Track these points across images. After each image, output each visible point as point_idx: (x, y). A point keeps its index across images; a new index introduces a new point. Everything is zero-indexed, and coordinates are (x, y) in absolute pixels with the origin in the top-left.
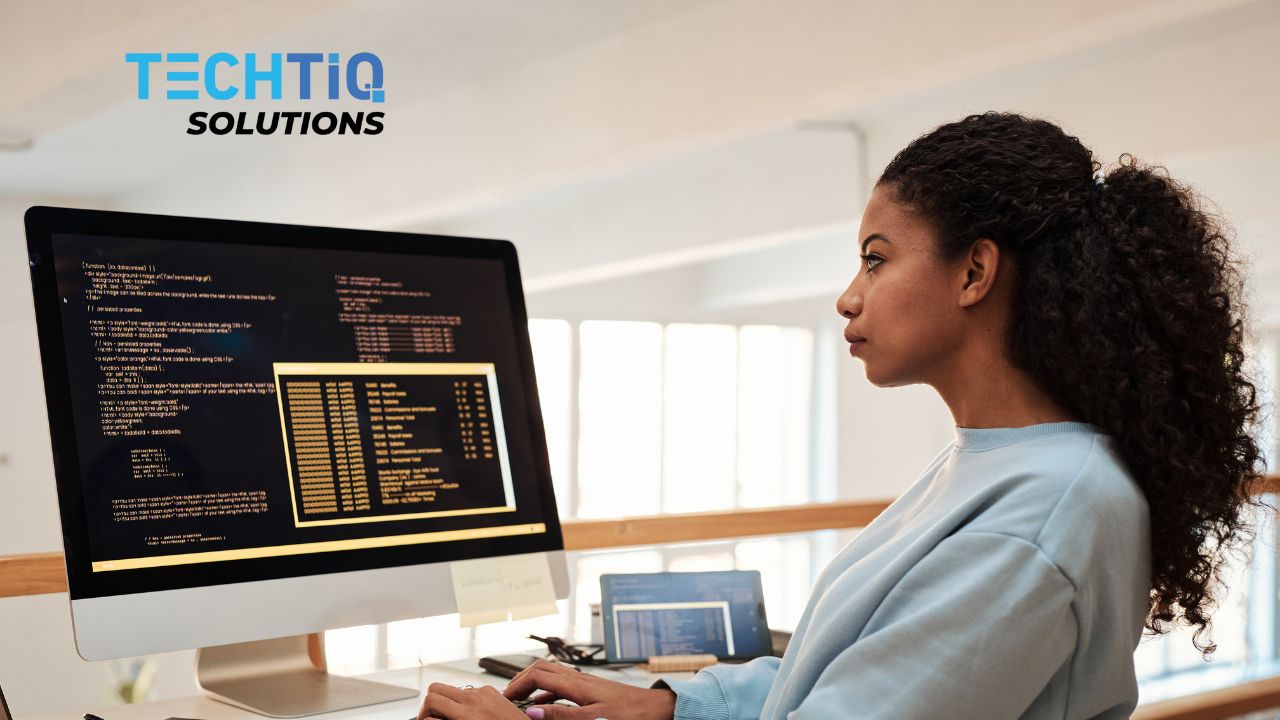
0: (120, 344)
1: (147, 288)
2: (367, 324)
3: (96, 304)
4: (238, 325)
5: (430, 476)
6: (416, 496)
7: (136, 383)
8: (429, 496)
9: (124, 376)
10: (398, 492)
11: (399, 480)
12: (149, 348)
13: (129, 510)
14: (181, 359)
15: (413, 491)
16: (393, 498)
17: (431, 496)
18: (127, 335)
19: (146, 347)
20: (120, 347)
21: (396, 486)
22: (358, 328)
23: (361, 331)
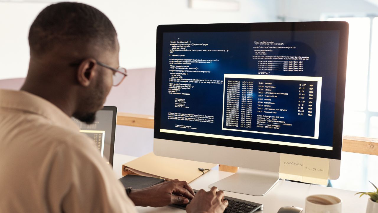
0: (177, 66)
1: (187, 48)
2: (264, 60)
3: (172, 54)
4: (214, 60)
5: (279, 120)
6: (271, 126)
7: (180, 78)
8: (277, 127)
9: (177, 76)
10: (264, 124)
11: (265, 119)
12: (185, 68)
13: (172, 116)
14: (194, 71)
15: (270, 124)
16: (261, 125)
17: (278, 127)
18: (179, 63)
19: (184, 67)
20: (177, 67)
21: (264, 121)
22: (260, 61)
23: (261, 62)
